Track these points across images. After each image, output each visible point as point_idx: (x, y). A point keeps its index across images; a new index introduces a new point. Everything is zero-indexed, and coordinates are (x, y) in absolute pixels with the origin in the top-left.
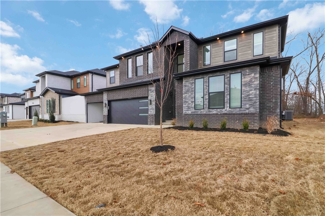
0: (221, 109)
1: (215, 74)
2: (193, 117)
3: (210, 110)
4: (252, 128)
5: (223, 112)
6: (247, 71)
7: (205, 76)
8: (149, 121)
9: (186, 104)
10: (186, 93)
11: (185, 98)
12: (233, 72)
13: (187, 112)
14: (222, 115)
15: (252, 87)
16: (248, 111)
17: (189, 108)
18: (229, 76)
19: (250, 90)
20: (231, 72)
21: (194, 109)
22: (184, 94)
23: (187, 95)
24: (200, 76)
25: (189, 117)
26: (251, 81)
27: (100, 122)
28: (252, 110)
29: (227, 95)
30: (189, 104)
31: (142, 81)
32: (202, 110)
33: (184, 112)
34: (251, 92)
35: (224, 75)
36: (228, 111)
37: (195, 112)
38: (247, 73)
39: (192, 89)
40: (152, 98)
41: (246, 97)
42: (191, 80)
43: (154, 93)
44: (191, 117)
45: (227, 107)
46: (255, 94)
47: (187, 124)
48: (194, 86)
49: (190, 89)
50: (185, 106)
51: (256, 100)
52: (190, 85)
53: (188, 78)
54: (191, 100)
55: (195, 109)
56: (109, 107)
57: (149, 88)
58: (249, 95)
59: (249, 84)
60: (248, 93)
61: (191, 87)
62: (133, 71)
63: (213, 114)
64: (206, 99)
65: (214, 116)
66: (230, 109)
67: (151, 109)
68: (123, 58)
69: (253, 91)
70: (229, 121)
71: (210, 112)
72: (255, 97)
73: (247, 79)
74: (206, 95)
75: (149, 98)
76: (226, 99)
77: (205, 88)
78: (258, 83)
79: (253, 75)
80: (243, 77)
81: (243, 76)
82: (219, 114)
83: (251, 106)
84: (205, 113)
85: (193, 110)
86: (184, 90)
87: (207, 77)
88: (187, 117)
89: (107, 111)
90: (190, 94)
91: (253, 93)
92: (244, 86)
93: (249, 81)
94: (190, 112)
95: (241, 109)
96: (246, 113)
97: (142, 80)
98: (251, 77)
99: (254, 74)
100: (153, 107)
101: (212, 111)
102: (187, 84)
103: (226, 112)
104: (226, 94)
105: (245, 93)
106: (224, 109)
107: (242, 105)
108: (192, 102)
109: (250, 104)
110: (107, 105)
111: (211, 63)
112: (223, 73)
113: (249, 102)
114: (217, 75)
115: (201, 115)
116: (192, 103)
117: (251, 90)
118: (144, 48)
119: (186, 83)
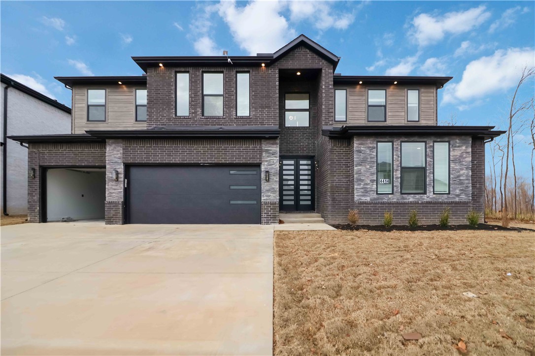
0: (422, 195)
1: (412, 139)
2: (376, 207)
3: (404, 195)
4: (465, 223)
5: (424, 199)
6: (457, 141)
7: (395, 140)
8: (264, 215)
9: (359, 184)
10: (361, 165)
11: (359, 173)
12: (438, 139)
13: (363, 198)
14: (424, 205)
15: (463, 165)
16: (459, 199)
17: (366, 192)
18: (432, 144)
19: (460, 169)
20: (435, 139)
21: (375, 194)
22: (356, 166)
23: (363, 169)
24: (386, 138)
25: (369, 207)
26: (461, 156)
27: (65, 221)
28: (464, 197)
29: (430, 173)
30: (367, 184)
31: (221, 128)
32: (390, 196)
33: (356, 198)
34: (462, 172)
35: (425, 142)
36: (431, 198)
37: (378, 199)
38: (458, 145)
39: (371, 158)
40: (272, 168)
41: (456, 178)
42: (370, 142)
43: (276, 157)
44: (371, 207)
45: (430, 192)
46: (467, 176)
47: (364, 221)
48: (375, 154)
49: (369, 157)
50: (358, 187)
51: (469, 183)
52: (368, 151)
53: (364, 137)
54: (371, 177)
55: (377, 194)
56: (126, 180)
57: (263, 145)
58: (459, 176)
59: (459, 160)
60: (459, 174)
61: (371, 155)
62: (193, 103)
63: (411, 203)
64: (397, 178)
65: (412, 207)
66: (435, 195)
67: (268, 191)
68: (161, 65)
69: (464, 171)
70: (434, 214)
71: (404, 199)
72: (467, 179)
73: (456, 153)
74: (397, 170)
75: (263, 168)
76: (428, 179)
77: (394, 159)
78: (470, 160)
79: (464, 148)
80: (451, 149)
81: (452, 147)
82: (420, 202)
83: (462, 192)
84: (395, 200)
85: (375, 196)
86: (357, 158)
87: (399, 141)
88: (364, 207)
89: (122, 190)
90: (368, 167)
91: (464, 173)
92: (454, 162)
93: (460, 156)
94: (368, 199)
95: (450, 196)
96: (456, 201)
97: (220, 126)
98: (462, 151)
99: (466, 147)
100: (273, 186)
101: (408, 198)
102: (362, 149)
103: (428, 200)
104: (429, 171)
105: (455, 173)
106: (426, 195)
107: (451, 189)
108: (372, 181)
109: (461, 188)
110: (122, 176)
111: (348, 119)
112: (424, 138)
113: (460, 186)
114: (415, 140)
115: (389, 204)
116: (371, 183)
117: (462, 169)
118: (232, 58)
119: (360, 146)
